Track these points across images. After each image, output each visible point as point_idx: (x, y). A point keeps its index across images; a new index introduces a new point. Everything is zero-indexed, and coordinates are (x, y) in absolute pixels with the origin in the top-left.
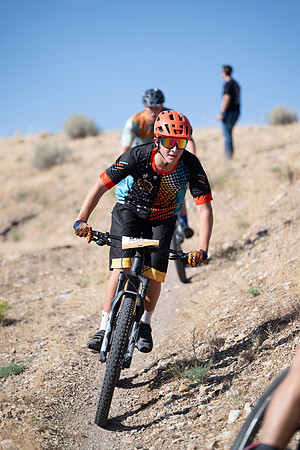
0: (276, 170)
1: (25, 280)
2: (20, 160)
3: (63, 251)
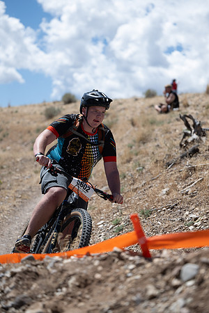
2: (41, 114)
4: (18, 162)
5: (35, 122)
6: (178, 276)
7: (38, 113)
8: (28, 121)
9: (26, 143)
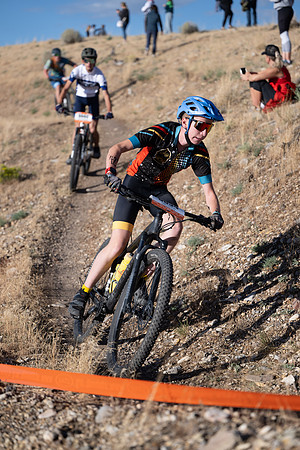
0: (180, 70)
1: (34, 148)
3: (57, 126)
7: (31, 57)
9: (20, 103)
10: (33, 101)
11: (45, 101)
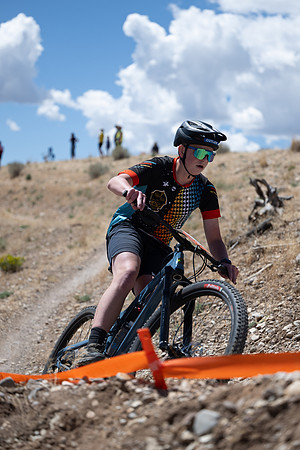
4: (49, 233)
5: (76, 182)
6: (190, 427)
7: (82, 170)
8: (67, 180)
9: (64, 208)
10: (73, 208)
11: (82, 208)
